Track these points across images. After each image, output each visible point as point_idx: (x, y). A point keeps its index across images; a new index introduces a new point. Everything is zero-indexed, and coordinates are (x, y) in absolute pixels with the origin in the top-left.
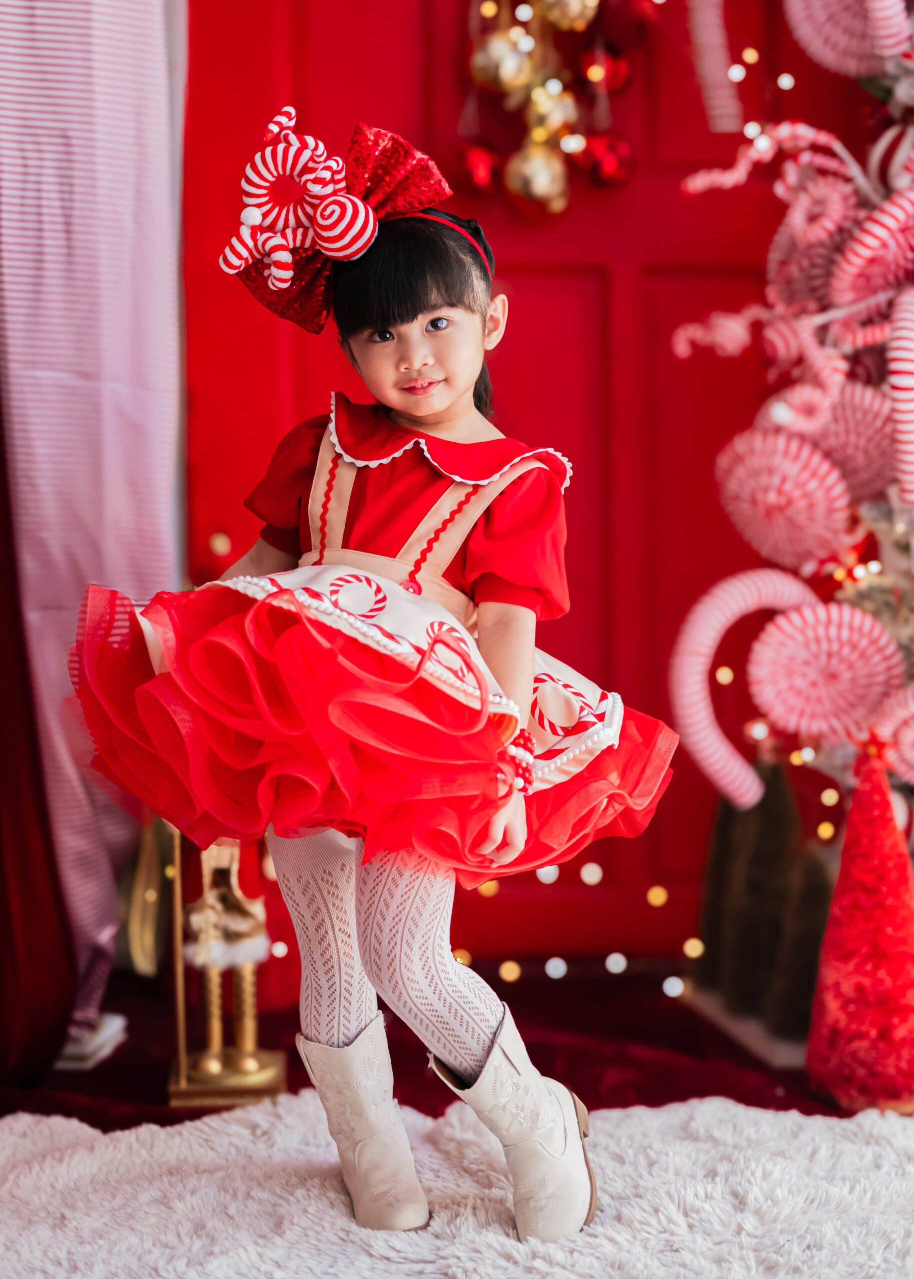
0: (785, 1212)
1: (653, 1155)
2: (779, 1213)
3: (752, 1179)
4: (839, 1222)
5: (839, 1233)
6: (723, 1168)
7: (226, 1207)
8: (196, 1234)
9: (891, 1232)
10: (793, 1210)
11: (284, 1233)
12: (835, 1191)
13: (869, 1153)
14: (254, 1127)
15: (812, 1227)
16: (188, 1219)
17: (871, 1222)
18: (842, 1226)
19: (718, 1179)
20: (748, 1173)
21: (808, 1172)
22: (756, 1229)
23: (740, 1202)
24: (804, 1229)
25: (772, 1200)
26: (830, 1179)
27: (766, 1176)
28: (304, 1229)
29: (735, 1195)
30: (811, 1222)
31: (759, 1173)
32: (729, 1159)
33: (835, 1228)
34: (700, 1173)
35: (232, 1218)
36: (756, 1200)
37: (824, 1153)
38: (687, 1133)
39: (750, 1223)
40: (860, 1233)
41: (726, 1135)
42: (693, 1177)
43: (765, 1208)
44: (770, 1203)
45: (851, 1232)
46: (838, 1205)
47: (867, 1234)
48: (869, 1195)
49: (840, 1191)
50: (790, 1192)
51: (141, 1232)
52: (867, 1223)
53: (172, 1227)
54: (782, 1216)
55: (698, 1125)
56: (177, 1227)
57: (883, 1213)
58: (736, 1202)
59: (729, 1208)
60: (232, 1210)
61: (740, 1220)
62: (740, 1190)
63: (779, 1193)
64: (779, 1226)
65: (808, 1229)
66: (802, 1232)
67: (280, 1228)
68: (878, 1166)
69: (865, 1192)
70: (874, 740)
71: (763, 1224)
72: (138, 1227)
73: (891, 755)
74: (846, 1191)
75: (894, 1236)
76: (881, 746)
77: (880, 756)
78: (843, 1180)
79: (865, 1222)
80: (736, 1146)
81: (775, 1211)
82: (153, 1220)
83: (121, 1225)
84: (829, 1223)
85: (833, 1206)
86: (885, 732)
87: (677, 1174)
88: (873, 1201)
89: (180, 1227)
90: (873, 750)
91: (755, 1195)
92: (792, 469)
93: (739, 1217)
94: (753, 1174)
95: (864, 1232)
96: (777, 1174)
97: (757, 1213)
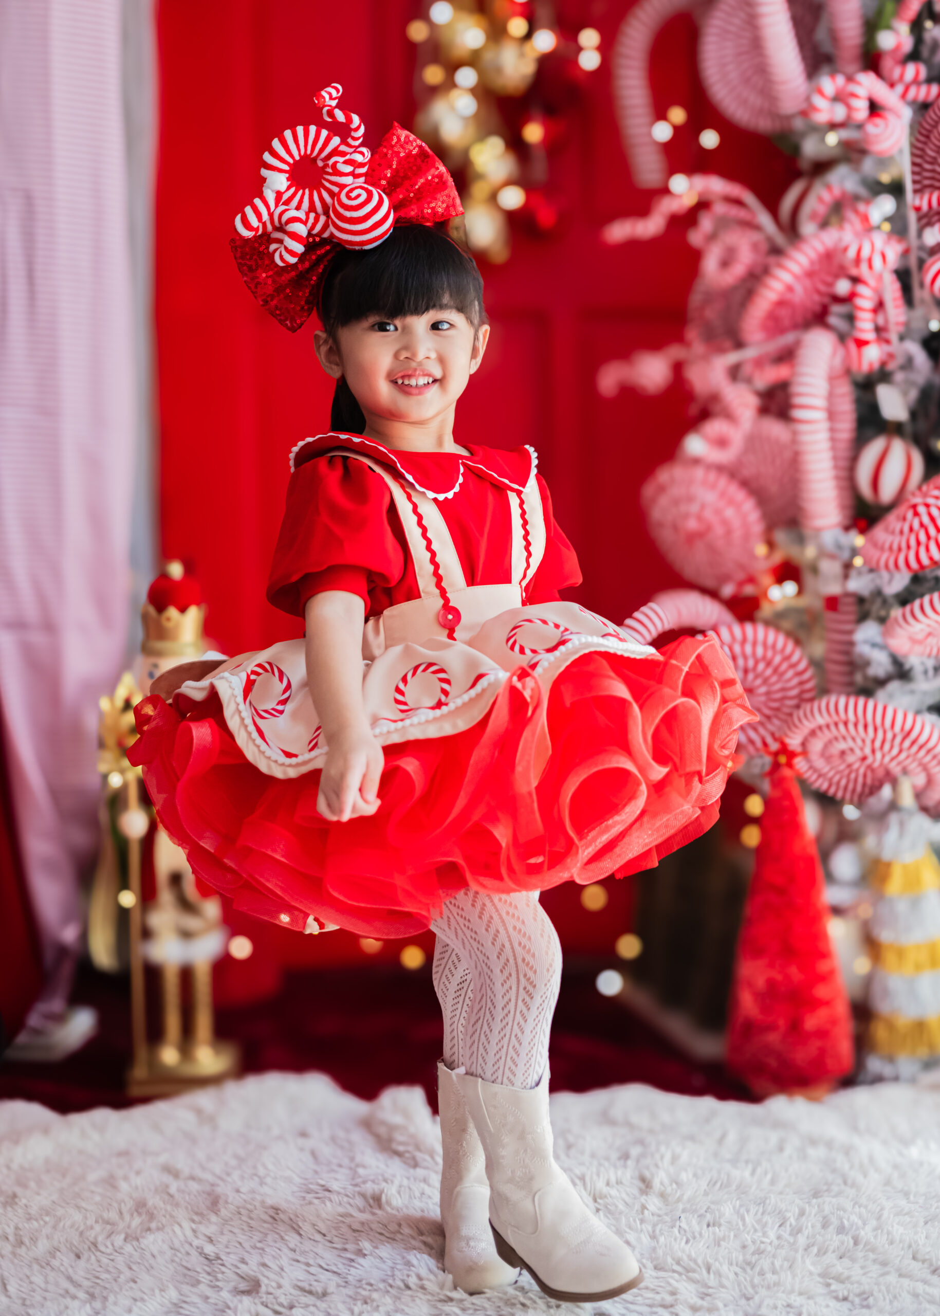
0: (688, 1194)
1: (571, 1139)
2: (683, 1195)
3: (660, 1164)
4: (738, 1202)
5: (738, 1213)
6: (635, 1151)
7: (167, 1186)
8: (137, 1211)
9: (786, 1211)
10: (696, 1192)
11: (219, 1211)
12: (736, 1173)
13: (774, 1137)
14: (199, 1112)
15: (713, 1206)
16: (131, 1197)
17: (768, 1201)
18: (741, 1206)
19: (629, 1162)
20: (657, 1156)
21: (716, 1155)
22: (660, 1209)
23: (645, 1184)
24: (705, 1208)
25: (677, 1183)
26: (734, 1162)
27: (675, 1159)
28: (238, 1207)
29: (643, 1179)
30: (713, 1203)
31: (668, 1157)
32: (641, 1142)
33: (734, 1208)
34: (614, 1156)
35: (171, 1196)
36: (662, 1183)
37: (732, 1137)
38: (606, 1119)
39: (653, 1203)
40: (757, 1212)
41: (642, 1120)
42: (607, 1159)
43: (669, 1190)
44: (674, 1186)
45: (748, 1211)
46: (738, 1187)
47: (763, 1214)
48: (769, 1176)
49: (742, 1174)
50: (695, 1175)
51: (86, 1210)
52: (764, 1203)
53: (115, 1205)
54: (685, 1198)
55: (617, 1112)
56: (120, 1204)
57: (781, 1193)
58: (642, 1186)
59: (636, 1192)
60: (173, 1190)
61: (643, 1201)
62: (647, 1174)
63: (684, 1177)
64: (681, 1206)
65: (709, 1208)
66: (702, 1211)
67: (216, 1206)
68: (781, 1149)
69: (766, 1173)
70: (784, 749)
71: (667, 1205)
72: (83, 1204)
73: (800, 763)
74: (747, 1174)
75: (788, 1215)
76: (791, 755)
77: (790, 765)
78: (747, 1162)
79: (763, 1202)
80: (651, 1131)
81: (679, 1194)
82: (98, 1198)
83: (68, 1204)
84: (729, 1203)
85: (734, 1187)
86: (794, 742)
87: (593, 1155)
88: (773, 1182)
89: (123, 1205)
90: (783, 759)
91: (660, 1179)
92: (709, 497)
93: (643, 1199)
94: (662, 1157)
95: (761, 1210)
96: (685, 1157)
97: (662, 1195)
